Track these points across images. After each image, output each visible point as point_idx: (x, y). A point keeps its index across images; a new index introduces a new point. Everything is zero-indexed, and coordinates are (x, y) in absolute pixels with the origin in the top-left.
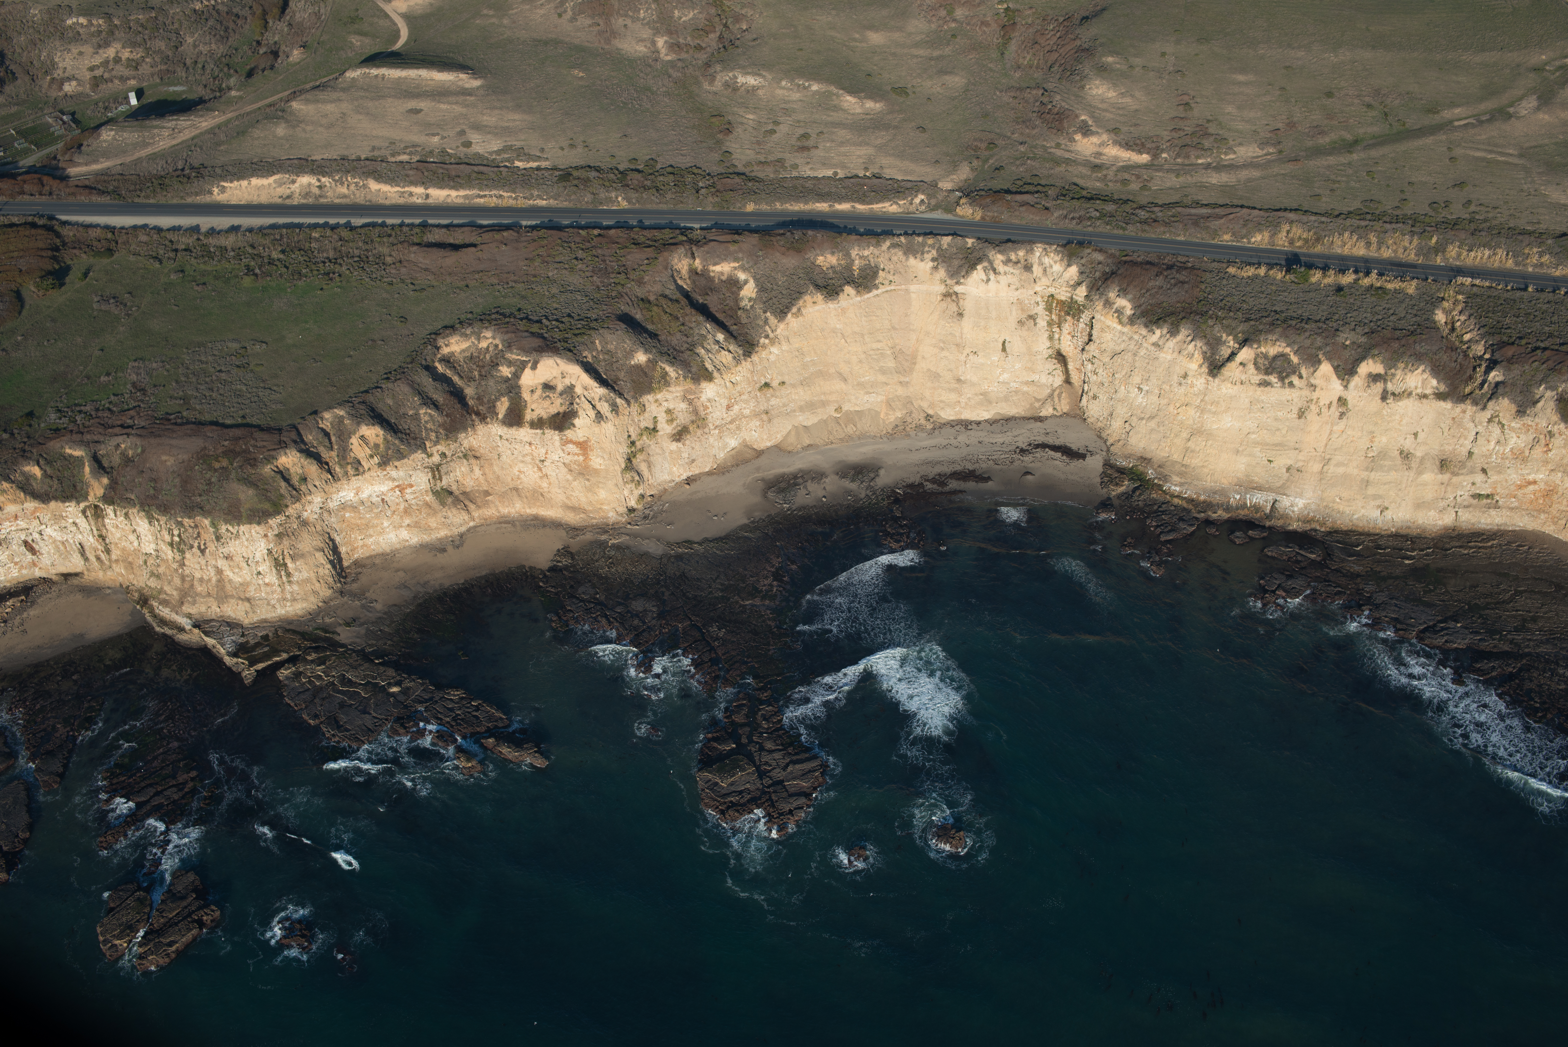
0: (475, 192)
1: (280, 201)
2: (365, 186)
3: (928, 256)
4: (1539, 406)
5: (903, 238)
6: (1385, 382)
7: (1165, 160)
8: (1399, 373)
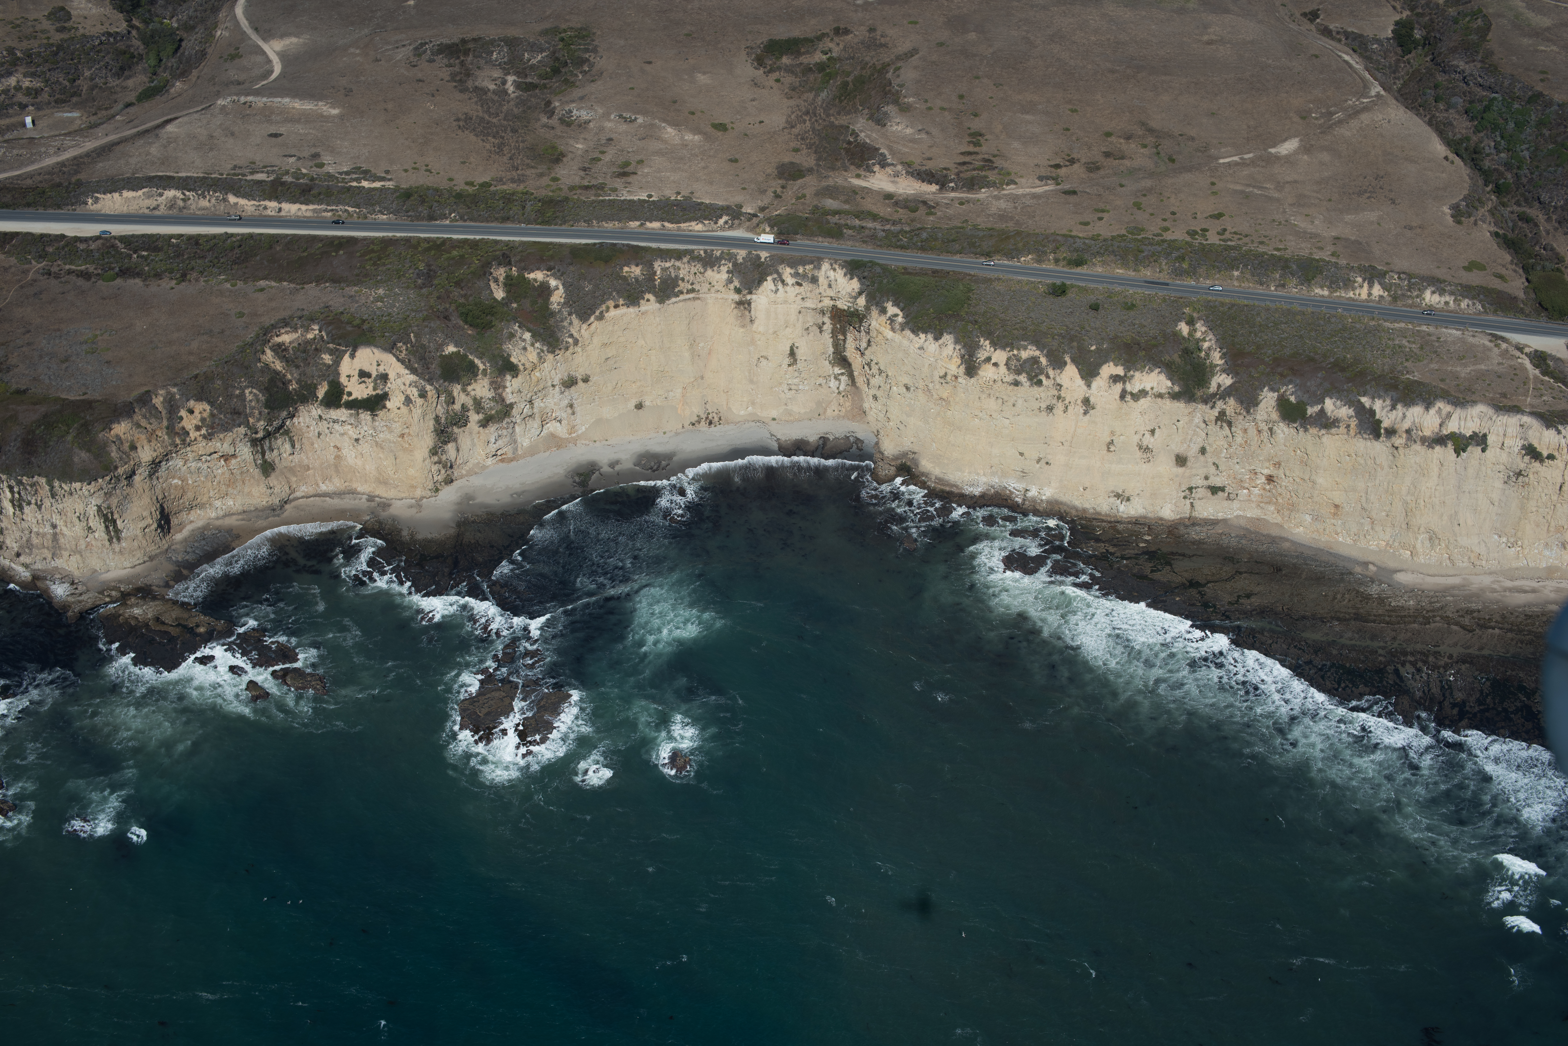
0: (323, 207)
1: (147, 211)
2: (225, 200)
3: (724, 269)
4: (1262, 405)
5: (702, 252)
6: (1124, 383)
7: (953, 190)
8: (1137, 374)
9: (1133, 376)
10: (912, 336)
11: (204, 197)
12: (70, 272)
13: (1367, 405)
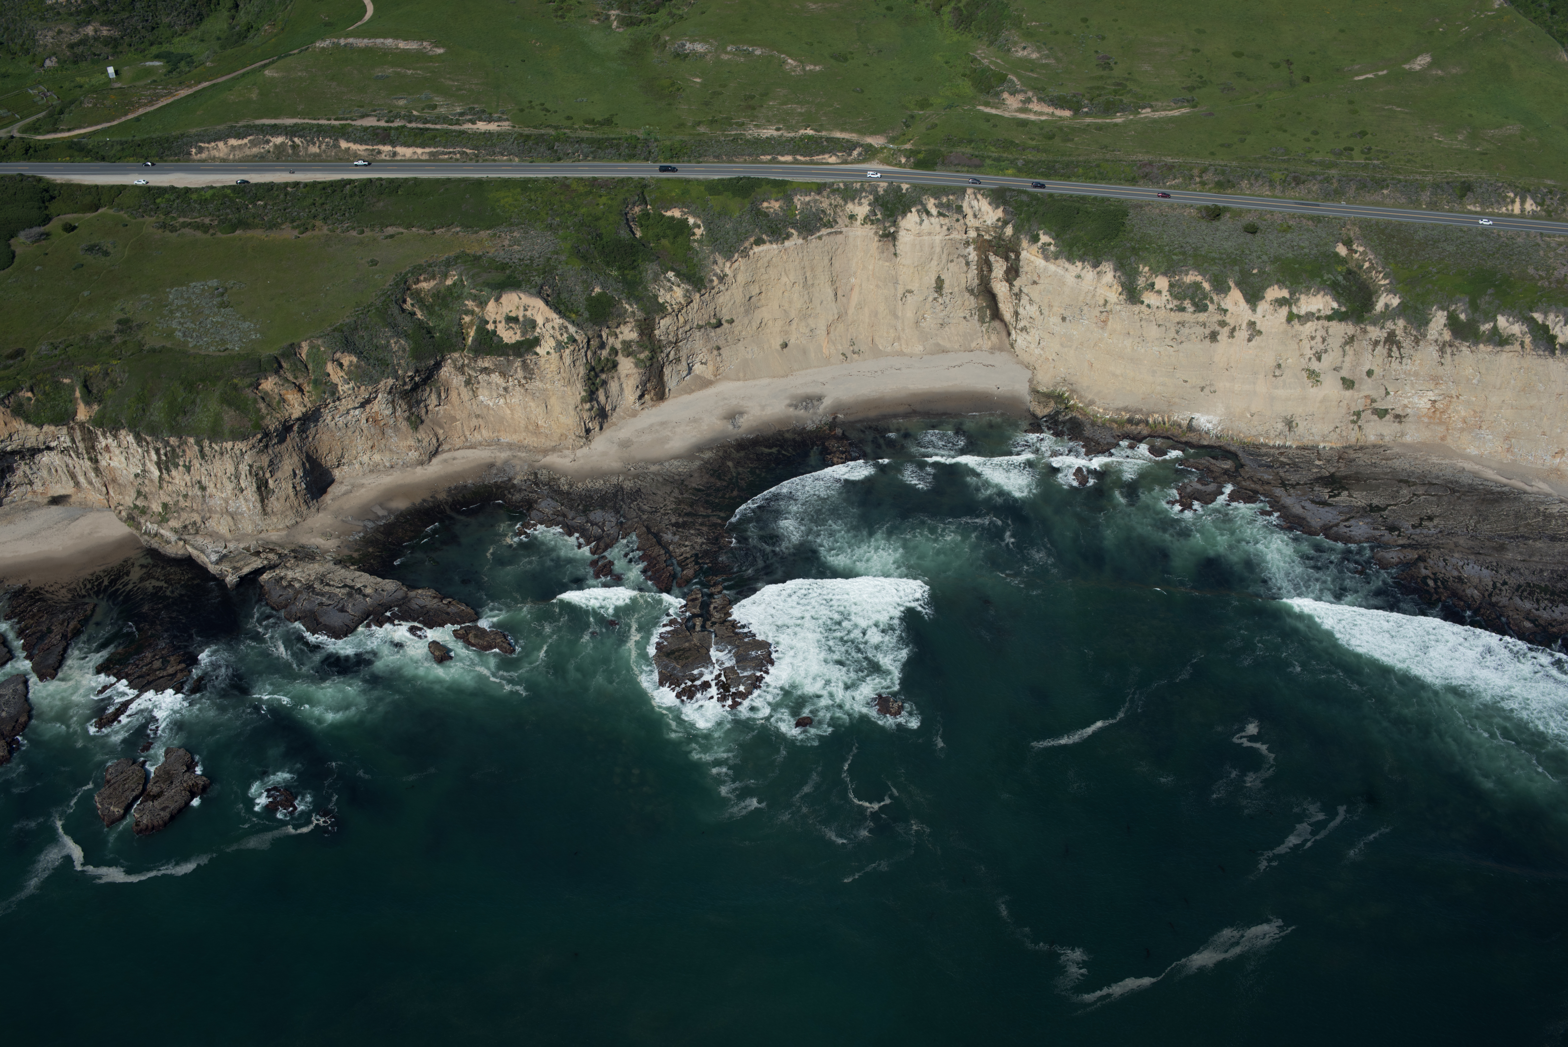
0: (440, 149)
2: (336, 146)
3: (865, 201)
4: (1432, 325)
5: (841, 185)
6: (1290, 306)
7: (1087, 114)
8: (1303, 297)
9: (1298, 299)
10: (1067, 265)
11: (314, 144)
12: (185, 225)
13: (1540, 321)
